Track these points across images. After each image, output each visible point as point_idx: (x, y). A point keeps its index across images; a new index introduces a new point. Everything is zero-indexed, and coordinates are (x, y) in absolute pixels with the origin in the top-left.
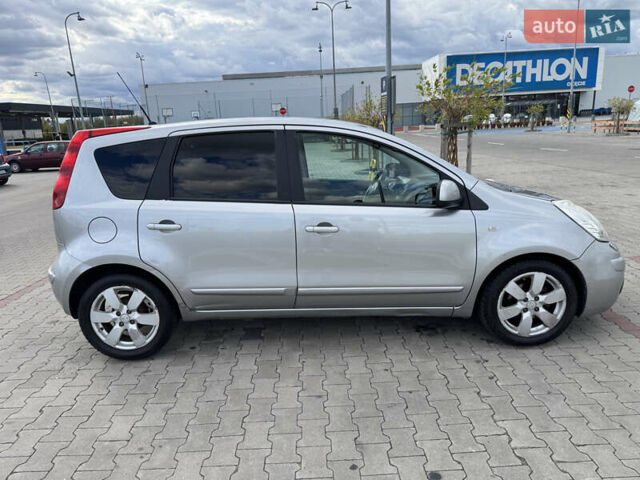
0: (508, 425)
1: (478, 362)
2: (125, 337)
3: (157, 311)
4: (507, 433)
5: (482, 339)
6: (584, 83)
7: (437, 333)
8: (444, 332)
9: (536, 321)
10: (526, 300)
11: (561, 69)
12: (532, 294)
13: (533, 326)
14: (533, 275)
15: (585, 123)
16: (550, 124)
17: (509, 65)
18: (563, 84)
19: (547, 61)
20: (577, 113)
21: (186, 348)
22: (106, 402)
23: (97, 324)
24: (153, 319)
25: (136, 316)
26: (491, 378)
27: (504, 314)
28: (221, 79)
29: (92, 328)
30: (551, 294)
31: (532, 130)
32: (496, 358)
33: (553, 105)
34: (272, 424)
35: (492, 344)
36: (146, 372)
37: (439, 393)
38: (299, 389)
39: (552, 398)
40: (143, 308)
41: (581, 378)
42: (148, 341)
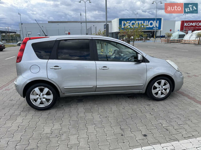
0: (160, 121)
1: (148, 105)
2: (42, 103)
3: (52, 94)
4: (161, 123)
5: (147, 99)
6: (158, 28)
7: (134, 98)
8: (136, 98)
9: (162, 93)
10: (159, 88)
11: (151, 24)
12: (161, 86)
13: (161, 95)
14: (161, 81)
15: (158, 40)
16: (149, 40)
17: (137, 22)
18: (152, 28)
19: (147, 21)
20: (157, 37)
21: (60, 106)
22: (39, 123)
23: (32, 99)
24: (51, 97)
25: (45, 96)
26: (153, 109)
27: (154, 92)
28: (48, 23)
29: (30, 101)
30: (166, 86)
31: (144, 41)
32: (152, 104)
33: (149, 34)
34: (95, 125)
35: (150, 101)
36: (50, 113)
37: (140, 114)
38: (100, 115)
39: (169, 113)
40: (48, 94)
41: (176, 108)
42: (49, 104)
